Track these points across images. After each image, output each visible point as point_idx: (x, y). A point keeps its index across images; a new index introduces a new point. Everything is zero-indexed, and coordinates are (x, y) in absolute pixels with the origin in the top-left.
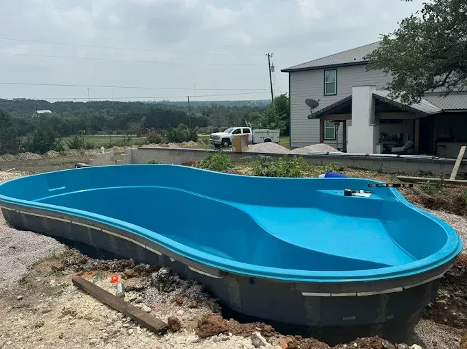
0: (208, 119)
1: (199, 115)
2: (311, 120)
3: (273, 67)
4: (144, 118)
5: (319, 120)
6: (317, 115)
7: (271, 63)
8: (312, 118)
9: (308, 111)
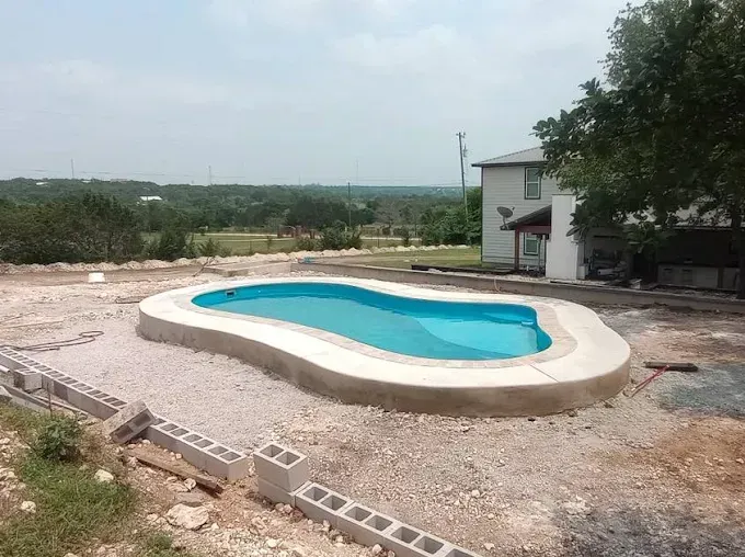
0: (375, 212)
1: (362, 206)
2: (504, 232)
3: (465, 150)
4: (287, 211)
5: (513, 232)
6: (513, 227)
7: (463, 145)
8: (505, 229)
9: (500, 220)
